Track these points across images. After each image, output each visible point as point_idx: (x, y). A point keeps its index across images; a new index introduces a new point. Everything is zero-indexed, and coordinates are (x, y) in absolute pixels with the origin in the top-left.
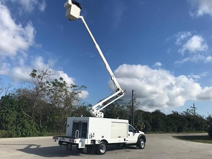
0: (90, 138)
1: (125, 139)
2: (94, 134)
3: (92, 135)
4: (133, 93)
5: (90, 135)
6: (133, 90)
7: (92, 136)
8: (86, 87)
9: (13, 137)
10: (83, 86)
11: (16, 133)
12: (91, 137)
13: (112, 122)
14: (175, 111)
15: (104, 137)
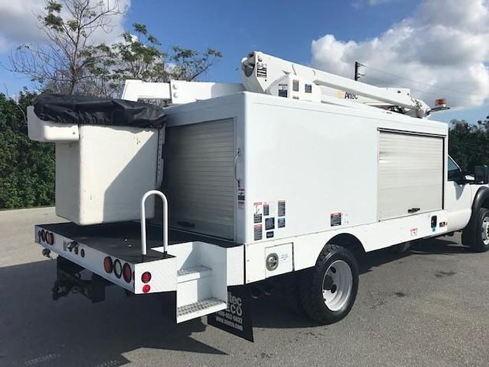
0: (258, 236)
1: (434, 219)
2: (282, 206)
3: (274, 213)
4: (359, 72)
5: (258, 218)
6: (356, 63)
7: (270, 224)
8: (218, 54)
9: (8, 208)
10: (210, 52)
11: (19, 196)
12: (264, 232)
13: (383, 131)
14: (460, 120)
15: (340, 224)
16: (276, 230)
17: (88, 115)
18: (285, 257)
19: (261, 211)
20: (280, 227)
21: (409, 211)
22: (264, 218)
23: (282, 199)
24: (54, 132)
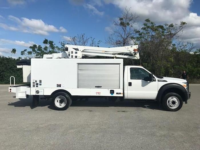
0: (34, 86)
1: (113, 91)
3: (38, 82)
7: (37, 84)
12: (35, 86)
15: (60, 87)
16: (39, 86)
17: (23, 64)
18: (41, 92)
19: (35, 82)
20: (40, 85)
21: (96, 87)
22: (35, 83)
23: (40, 80)
24: (18, 67)
